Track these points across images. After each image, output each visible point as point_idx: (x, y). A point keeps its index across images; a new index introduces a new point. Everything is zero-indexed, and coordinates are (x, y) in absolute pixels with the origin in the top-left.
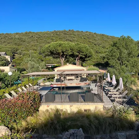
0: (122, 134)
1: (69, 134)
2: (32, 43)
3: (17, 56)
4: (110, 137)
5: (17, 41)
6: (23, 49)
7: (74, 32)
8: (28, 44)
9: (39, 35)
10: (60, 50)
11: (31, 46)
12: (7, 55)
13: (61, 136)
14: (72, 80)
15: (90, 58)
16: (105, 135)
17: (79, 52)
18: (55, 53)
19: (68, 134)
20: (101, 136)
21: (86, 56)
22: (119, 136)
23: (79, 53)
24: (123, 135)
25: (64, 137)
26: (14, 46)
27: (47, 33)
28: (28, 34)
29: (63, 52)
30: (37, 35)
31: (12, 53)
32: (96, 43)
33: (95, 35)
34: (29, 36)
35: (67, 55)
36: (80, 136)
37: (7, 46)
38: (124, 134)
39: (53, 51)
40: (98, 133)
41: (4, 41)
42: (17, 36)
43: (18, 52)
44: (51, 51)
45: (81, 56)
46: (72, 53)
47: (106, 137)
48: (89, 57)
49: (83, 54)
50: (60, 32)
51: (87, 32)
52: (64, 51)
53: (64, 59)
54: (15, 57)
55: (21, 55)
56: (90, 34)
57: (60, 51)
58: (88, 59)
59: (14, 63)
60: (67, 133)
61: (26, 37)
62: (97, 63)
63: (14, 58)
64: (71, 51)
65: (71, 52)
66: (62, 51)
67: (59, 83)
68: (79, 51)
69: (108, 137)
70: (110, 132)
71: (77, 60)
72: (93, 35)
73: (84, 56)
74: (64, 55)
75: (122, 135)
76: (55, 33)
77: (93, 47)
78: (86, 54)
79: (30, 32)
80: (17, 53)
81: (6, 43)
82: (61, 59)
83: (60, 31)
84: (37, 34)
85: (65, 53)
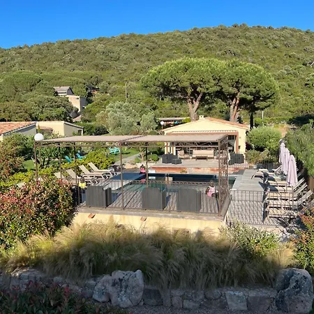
0: (237, 294)
1: (111, 282)
2: (136, 64)
3: (98, 96)
4: (205, 297)
5: (100, 59)
6: (113, 79)
7: (247, 29)
8: (125, 67)
9: (153, 42)
10: (185, 80)
11: (133, 71)
12: (73, 94)
13: (92, 282)
14: (205, 158)
15: (268, 102)
16: (193, 291)
17: (237, 85)
18: (173, 88)
19: (108, 281)
20: (182, 294)
21: (257, 96)
22: (227, 297)
23: (237, 87)
24: (238, 296)
25: (99, 285)
26: (93, 72)
27: (174, 37)
28: (128, 39)
29: (194, 87)
30: (147, 40)
31: (87, 89)
32: (308, 59)
33: (307, 38)
34: (130, 46)
35: (204, 94)
36: (133, 288)
37: (76, 71)
38: (241, 294)
39: (169, 83)
40: (177, 286)
41: (70, 60)
42: (100, 47)
43: (100, 86)
44: (162, 84)
45: (243, 96)
46: (218, 89)
47: (196, 297)
48: (265, 99)
49: (248, 90)
50: (208, 31)
51: (284, 28)
52: (197, 82)
53: (197, 104)
54: (93, 98)
55: (106, 93)
56: (292, 36)
57: (187, 84)
58: (262, 104)
59: (87, 115)
60: (106, 277)
61: (121, 48)
62: (300, 115)
63: (90, 102)
64: (214, 82)
65: (216, 85)
66: (191, 84)
67: (170, 165)
68: (237, 82)
69: (201, 297)
70: (207, 286)
71: (232, 107)
72: (301, 38)
73: (250, 97)
74: (198, 95)
75: (236, 297)
76: (196, 36)
77: (296, 71)
78: (258, 92)
79: (132, 35)
80: (98, 89)
81: (74, 65)
82: (190, 105)
83: (209, 29)
84: (148, 38)
85: (199, 89)
